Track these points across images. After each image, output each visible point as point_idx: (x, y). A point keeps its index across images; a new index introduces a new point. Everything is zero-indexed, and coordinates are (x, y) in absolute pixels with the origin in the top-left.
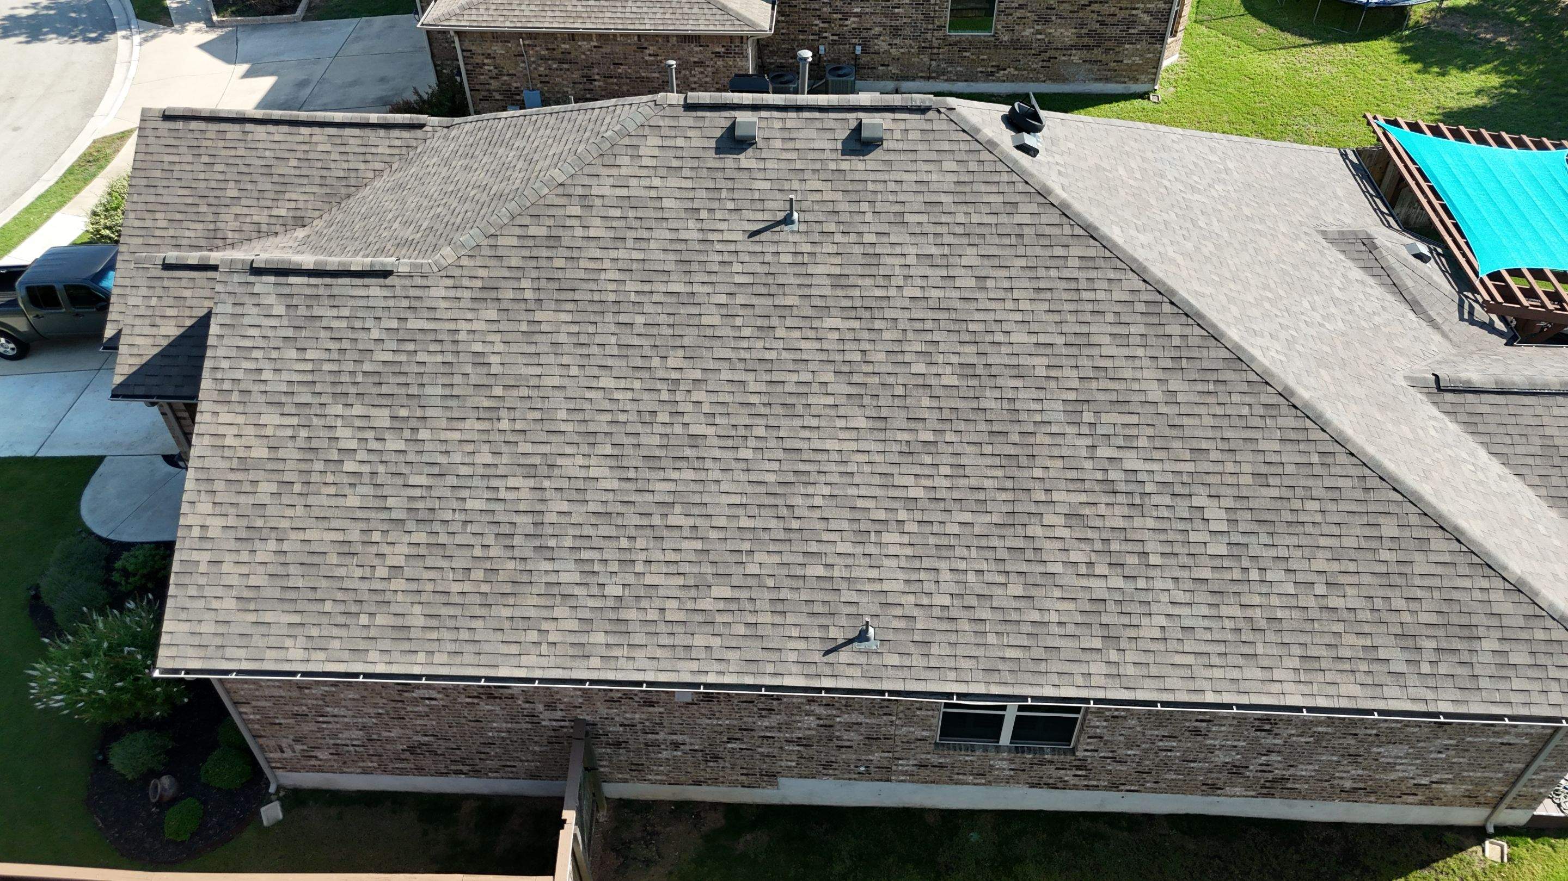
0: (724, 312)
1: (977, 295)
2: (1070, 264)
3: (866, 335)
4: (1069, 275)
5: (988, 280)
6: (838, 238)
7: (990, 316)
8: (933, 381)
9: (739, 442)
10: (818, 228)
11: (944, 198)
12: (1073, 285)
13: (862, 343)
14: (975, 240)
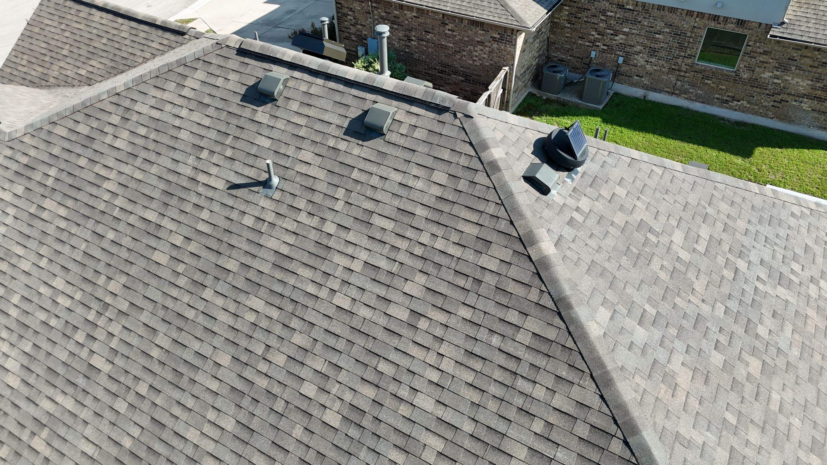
0: (174, 254)
1: (404, 331)
2: (519, 337)
3: (278, 329)
4: (511, 351)
5: (423, 319)
6: (303, 217)
7: (404, 362)
8: (315, 411)
9: (122, 391)
10: (289, 200)
11: (420, 211)
12: (512, 365)
13: (271, 336)
14: (431, 269)
